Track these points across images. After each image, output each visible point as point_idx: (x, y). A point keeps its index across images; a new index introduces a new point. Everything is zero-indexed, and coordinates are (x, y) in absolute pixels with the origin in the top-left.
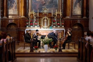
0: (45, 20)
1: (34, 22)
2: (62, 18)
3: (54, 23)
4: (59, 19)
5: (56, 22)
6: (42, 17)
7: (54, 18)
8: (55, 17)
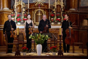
0: (39, 14)
1: (23, 17)
2: (64, 11)
3: (52, 19)
4: (60, 12)
5: (55, 17)
6: (34, 9)
7: (52, 10)
8: (54, 10)
